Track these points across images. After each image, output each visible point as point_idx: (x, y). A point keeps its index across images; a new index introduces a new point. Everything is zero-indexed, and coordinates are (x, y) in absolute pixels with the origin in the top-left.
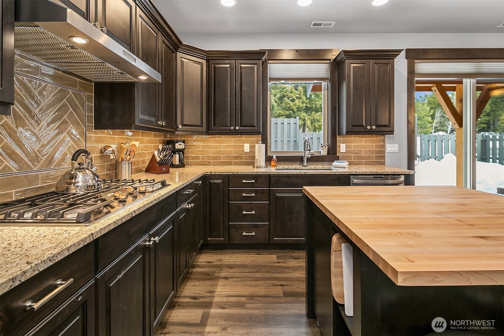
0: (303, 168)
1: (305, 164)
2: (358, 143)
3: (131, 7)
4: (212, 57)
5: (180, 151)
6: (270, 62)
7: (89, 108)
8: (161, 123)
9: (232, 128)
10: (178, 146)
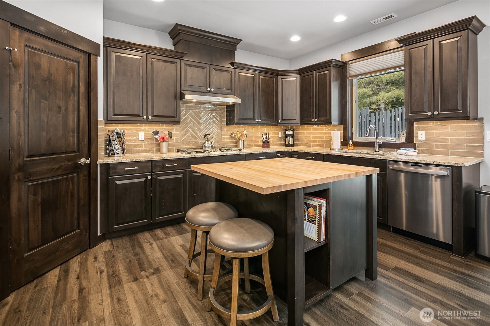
0: (376, 153)
1: (377, 150)
2: (441, 130)
3: (232, 71)
4: (302, 72)
5: (289, 135)
6: (349, 62)
7: (224, 117)
8: (257, 120)
9: (313, 120)
10: (288, 133)
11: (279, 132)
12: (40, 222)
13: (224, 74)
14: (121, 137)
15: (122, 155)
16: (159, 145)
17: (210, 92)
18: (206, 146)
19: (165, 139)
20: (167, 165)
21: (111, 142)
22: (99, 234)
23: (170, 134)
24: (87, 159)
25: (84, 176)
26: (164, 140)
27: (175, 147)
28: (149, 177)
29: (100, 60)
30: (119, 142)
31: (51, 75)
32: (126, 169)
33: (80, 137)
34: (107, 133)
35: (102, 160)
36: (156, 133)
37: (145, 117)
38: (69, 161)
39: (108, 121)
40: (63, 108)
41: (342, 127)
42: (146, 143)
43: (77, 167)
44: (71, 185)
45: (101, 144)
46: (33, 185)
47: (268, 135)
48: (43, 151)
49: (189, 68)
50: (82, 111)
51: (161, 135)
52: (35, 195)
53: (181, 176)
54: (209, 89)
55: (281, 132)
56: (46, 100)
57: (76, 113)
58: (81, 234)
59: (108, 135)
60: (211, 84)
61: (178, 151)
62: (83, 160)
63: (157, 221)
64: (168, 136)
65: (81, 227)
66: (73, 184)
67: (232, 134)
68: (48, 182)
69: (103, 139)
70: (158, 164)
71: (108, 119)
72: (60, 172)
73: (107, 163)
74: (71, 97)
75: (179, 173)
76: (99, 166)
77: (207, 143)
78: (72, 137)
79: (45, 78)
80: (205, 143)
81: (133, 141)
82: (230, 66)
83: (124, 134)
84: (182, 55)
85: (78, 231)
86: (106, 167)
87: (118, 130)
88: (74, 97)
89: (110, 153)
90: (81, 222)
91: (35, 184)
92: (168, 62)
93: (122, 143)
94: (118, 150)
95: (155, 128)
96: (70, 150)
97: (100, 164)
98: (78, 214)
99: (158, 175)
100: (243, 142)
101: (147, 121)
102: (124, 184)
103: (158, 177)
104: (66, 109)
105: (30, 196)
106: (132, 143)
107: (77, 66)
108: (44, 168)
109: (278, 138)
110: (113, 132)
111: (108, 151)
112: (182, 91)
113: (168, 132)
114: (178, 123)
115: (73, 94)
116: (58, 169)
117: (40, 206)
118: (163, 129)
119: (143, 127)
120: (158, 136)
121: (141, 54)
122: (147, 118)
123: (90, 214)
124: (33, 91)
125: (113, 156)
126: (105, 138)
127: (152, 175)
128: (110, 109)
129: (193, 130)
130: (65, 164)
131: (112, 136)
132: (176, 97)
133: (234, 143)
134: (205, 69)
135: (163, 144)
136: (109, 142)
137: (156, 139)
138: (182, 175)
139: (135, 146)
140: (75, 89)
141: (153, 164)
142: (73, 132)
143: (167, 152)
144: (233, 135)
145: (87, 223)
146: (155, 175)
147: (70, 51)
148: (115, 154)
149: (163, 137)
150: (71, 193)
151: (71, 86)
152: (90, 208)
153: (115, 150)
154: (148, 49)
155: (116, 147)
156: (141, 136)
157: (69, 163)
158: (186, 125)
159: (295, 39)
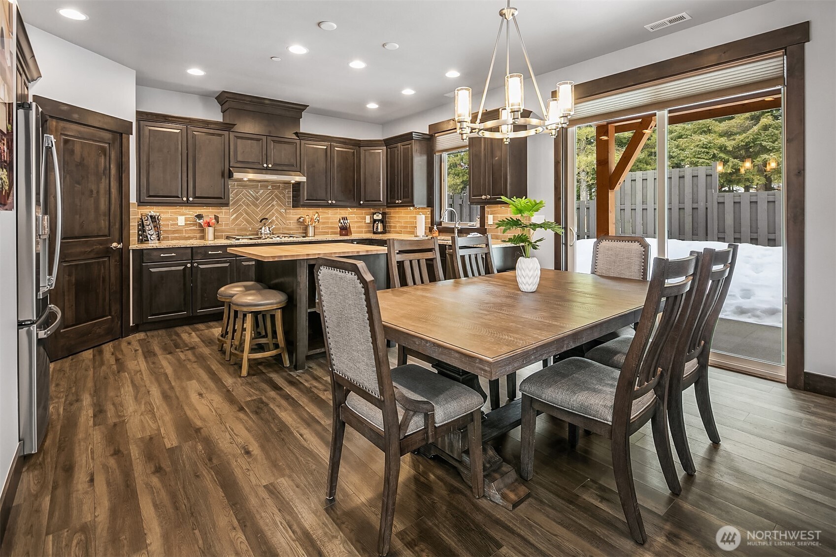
3: (296, 143)
4: (389, 143)
5: (378, 220)
6: (436, 135)
7: (289, 198)
8: (330, 202)
9: (397, 201)
10: (375, 217)
11: (367, 216)
12: (74, 302)
13: (286, 146)
14: (156, 221)
15: (157, 242)
16: (203, 231)
17: (267, 169)
18: (263, 232)
19: (211, 224)
20: (210, 253)
21: (144, 227)
22: (131, 324)
23: (217, 218)
24: (119, 244)
25: (116, 261)
26: (209, 226)
27: (224, 234)
28: (189, 265)
29: (133, 139)
30: (154, 227)
31: (83, 160)
32: (162, 255)
33: (111, 221)
34: (140, 217)
35: (134, 245)
36: (199, 217)
37: (185, 199)
38: (101, 244)
39: (141, 203)
40: (95, 192)
41: (429, 209)
42: (187, 228)
43: (108, 252)
44: (102, 269)
45: (133, 229)
46: (68, 265)
47: (347, 220)
48: (76, 234)
49: (239, 141)
50: (114, 193)
51: (206, 219)
52: (70, 275)
53: (227, 265)
54: (265, 165)
55: (369, 216)
56: (79, 184)
57: (108, 196)
58: (112, 320)
59: (141, 219)
60: (268, 158)
61: (228, 238)
62: (114, 244)
63: (198, 314)
64: (214, 221)
65: (113, 314)
66: (105, 268)
67: (300, 218)
68: (81, 264)
69: (135, 223)
70: (199, 251)
71: (141, 201)
72: (92, 255)
73: (140, 249)
74: (103, 180)
75: (225, 262)
76: (131, 251)
77: (263, 228)
78: (104, 220)
79: (78, 162)
80: (261, 229)
81: (171, 226)
82: (294, 137)
83: (160, 217)
84: (231, 126)
85: (110, 317)
86: (139, 253)
87: (153, 213)
88: (106, 179)
89: (143, 238)
90: (113, 309)
91: (70, 265)
92: (213, 134)
93: (157, 227)
94: (153, 236)
95: (199, 211)
96: (101, 234)
97: (133, 250)
98: (110, 300)
99: (199, 264)
100: (313, 228)
101: (188, 203)
102: (160, 271)
103: (199, 266)
104: (98, 192)
105: (65, 276)
106: (170, 229)
107: (108, 147)
108: (78, 250)
109: (365, 223)
110: (147, 215)
111: (141, 237)
112: (231, 169)
113: (215, 215)
114: (227, 205)
115: (104, 177)
116: (90, 252)
117: (74, 287)
118: (208, 213)
119: (184, 210)
120: (202, 221)
121: (181, 126)
122: (188, 199)
123: (122, 301)
124: (68, 177)
125: (147, 242)
126: (138, 222)
127: (192, 263)
128: (144, 191)
129: (247, 214)
130: (96, 248)
131: (146, 220)
132: (223, 175)
133: (303, 230)
134: (261, 141)
135: (208, 230)
136: (142, 227)
137: (200, 223)
138: (229, 264)
139: (174, 232)
140: (107, 171)
141: (194, 251)
142: (105, 215)
143: (213, 239)
144: (301, 220)
145: (119, 311)
146: (196, 262)
147: (102, 133)
148: (149, 241)
149: (208, 221)
150: (103, 277)
151: (103, 169)
152: (122, 295)
153: (149, 236)
154: (188, 121)
155: (151, 232)
156: (181, 221)
157: (101, 247)
158: (239, 208)
159: (372, 106)
